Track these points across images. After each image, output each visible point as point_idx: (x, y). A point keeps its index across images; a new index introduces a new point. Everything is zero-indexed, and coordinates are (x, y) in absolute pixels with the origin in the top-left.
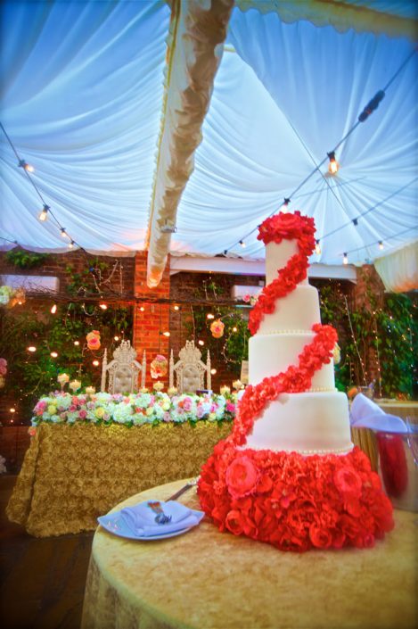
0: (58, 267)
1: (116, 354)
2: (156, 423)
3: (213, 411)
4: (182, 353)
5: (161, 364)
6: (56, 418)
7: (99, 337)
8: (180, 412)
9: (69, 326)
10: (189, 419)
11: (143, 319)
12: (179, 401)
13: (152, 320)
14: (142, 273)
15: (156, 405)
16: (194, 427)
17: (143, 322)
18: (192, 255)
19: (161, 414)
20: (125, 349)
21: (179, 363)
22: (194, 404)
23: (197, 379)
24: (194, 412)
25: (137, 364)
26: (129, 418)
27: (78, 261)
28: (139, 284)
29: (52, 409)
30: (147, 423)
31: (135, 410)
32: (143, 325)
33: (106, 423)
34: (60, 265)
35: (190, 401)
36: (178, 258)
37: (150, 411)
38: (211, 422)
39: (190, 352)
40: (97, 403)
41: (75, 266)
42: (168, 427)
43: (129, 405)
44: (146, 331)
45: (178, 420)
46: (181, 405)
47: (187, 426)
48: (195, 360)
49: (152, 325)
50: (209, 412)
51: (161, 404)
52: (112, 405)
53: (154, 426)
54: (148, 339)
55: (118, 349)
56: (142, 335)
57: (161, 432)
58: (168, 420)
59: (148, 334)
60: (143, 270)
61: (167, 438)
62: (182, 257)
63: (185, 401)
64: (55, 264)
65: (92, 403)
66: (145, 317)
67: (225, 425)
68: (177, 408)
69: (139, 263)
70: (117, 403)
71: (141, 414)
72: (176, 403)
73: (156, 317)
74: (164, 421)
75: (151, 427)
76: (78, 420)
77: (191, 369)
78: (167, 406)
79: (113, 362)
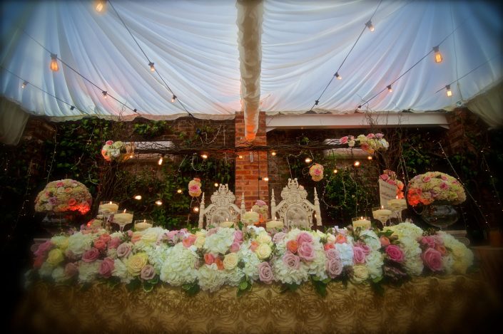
0: (174, 135)
1: (213, 198)
2: (244, 286)
3: (358, 260)
4: (285, 192)
5: (262, 209)
6: (59, 274)
7: (200, 185)
8: (291, 263)
9: (179, 181)
10: (312, 277)
11: (243, 169)
12: (287, 240)
13: (251, 170)
14: (240, 130)
15: (245, 250)
16: (324, 295)
17: (243, 172)
18: (286, 114)
19: (253, 266)
20: (223, 193)
21: (281, 204)
22: (319, 246)
23: (304, 221)
24: (320, 263)
25: (235, 207)
26: (192, 274)
27: (189, 130)
28: (239, 139)
29: (56, 255)
30: (226, 285)
31: (203, 257)
32: (243, 176)
33: (148, 285)
34: (175, 134)
35: (309, 240)
36: (273, 117)
37: (231, 261)
38: (357, 284)
39: (294, 190)
40: (138, 244)
41: (188, 133)
42: (269, 295)
43: (193, 248)
44: (247, 180)
45: (288, 280)
46: (293, 248)
47: (307, 295)
48: (299, 199)
49: (252, 174)
50: (350, 263)
51: (254, 247)
52: (160, 248)
53: (241, 292)
54: (248, 188)
55: (216, 193)
56: (243, 184)
57: (256, 306)
58: (268, 279)
59: (248, 184)
60: (242, 127)
61: (269, 319)
62: (276, 116)
63: (300, 240)
64: (172, 133)
65: (130, 244)
66: (245, 167)
67: (390, 291)
68: (286, 255)
69: (238, 122)
70: (170, 244)
71: (214, 266)
72: (281, 245)
73: (255, 167)
74: (259, 283)
75: (234, 293)
76: (98, 277)
77: (296, 210)
78: (266, 251)
79: (210, 207)
